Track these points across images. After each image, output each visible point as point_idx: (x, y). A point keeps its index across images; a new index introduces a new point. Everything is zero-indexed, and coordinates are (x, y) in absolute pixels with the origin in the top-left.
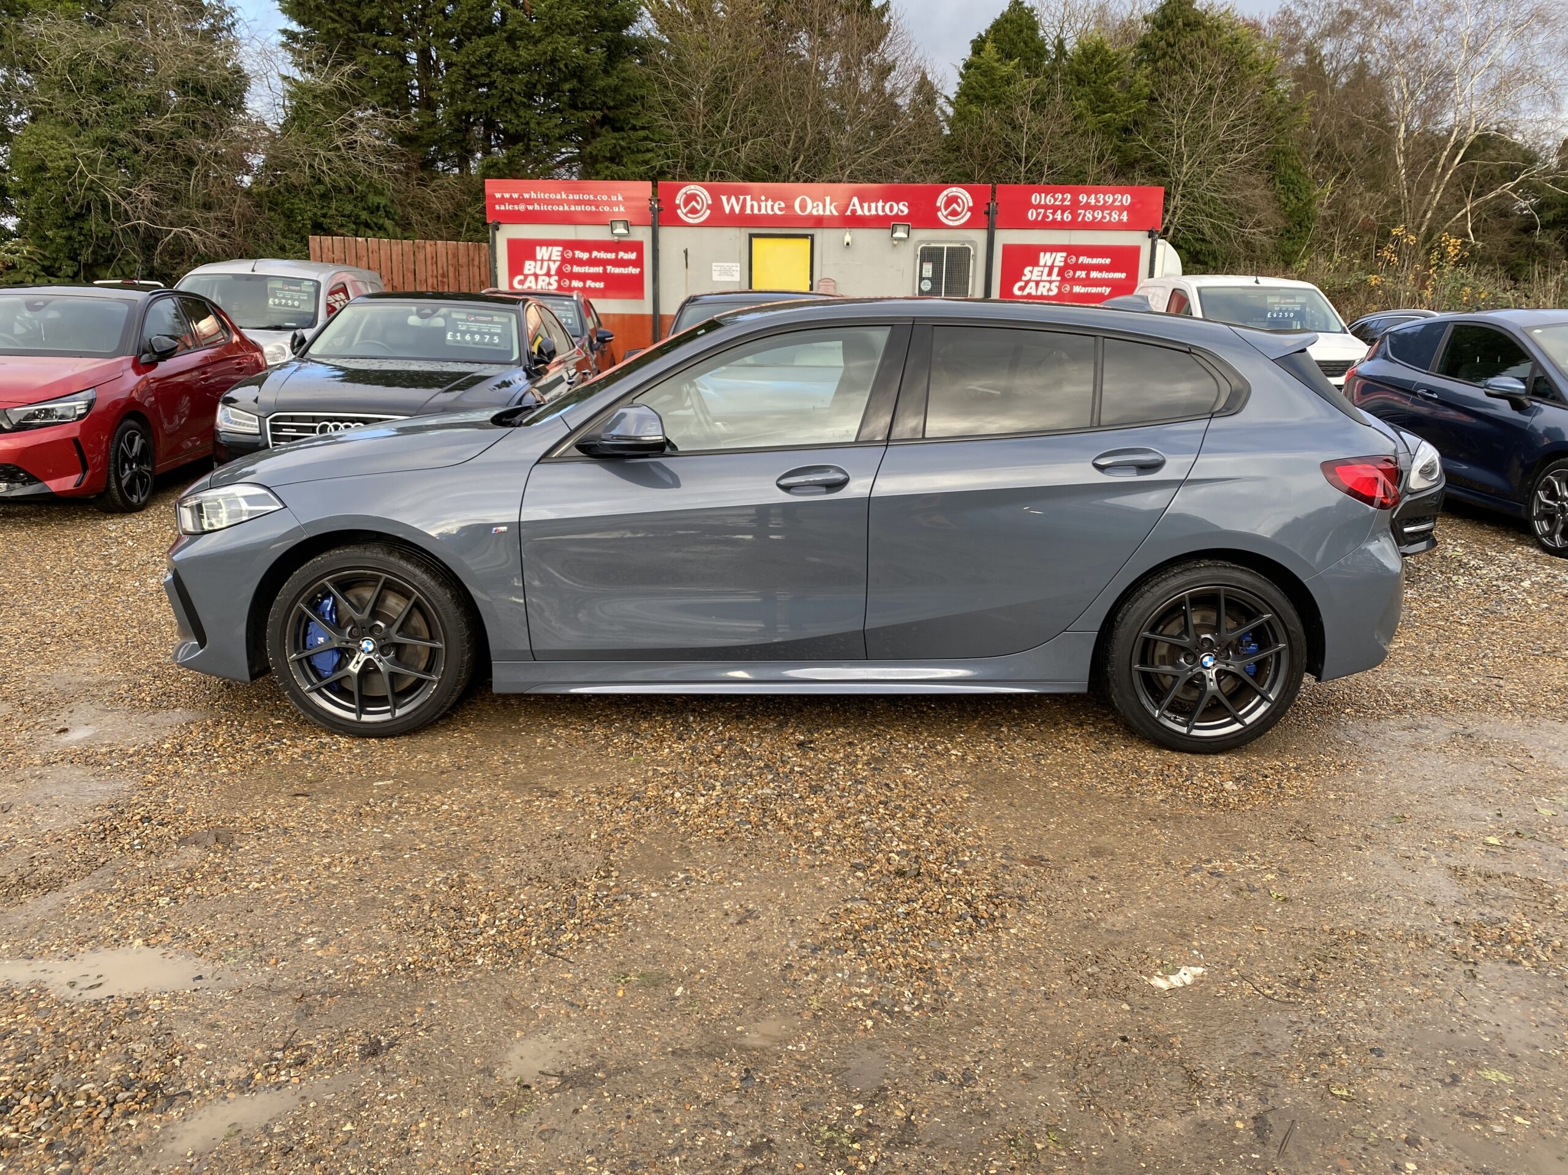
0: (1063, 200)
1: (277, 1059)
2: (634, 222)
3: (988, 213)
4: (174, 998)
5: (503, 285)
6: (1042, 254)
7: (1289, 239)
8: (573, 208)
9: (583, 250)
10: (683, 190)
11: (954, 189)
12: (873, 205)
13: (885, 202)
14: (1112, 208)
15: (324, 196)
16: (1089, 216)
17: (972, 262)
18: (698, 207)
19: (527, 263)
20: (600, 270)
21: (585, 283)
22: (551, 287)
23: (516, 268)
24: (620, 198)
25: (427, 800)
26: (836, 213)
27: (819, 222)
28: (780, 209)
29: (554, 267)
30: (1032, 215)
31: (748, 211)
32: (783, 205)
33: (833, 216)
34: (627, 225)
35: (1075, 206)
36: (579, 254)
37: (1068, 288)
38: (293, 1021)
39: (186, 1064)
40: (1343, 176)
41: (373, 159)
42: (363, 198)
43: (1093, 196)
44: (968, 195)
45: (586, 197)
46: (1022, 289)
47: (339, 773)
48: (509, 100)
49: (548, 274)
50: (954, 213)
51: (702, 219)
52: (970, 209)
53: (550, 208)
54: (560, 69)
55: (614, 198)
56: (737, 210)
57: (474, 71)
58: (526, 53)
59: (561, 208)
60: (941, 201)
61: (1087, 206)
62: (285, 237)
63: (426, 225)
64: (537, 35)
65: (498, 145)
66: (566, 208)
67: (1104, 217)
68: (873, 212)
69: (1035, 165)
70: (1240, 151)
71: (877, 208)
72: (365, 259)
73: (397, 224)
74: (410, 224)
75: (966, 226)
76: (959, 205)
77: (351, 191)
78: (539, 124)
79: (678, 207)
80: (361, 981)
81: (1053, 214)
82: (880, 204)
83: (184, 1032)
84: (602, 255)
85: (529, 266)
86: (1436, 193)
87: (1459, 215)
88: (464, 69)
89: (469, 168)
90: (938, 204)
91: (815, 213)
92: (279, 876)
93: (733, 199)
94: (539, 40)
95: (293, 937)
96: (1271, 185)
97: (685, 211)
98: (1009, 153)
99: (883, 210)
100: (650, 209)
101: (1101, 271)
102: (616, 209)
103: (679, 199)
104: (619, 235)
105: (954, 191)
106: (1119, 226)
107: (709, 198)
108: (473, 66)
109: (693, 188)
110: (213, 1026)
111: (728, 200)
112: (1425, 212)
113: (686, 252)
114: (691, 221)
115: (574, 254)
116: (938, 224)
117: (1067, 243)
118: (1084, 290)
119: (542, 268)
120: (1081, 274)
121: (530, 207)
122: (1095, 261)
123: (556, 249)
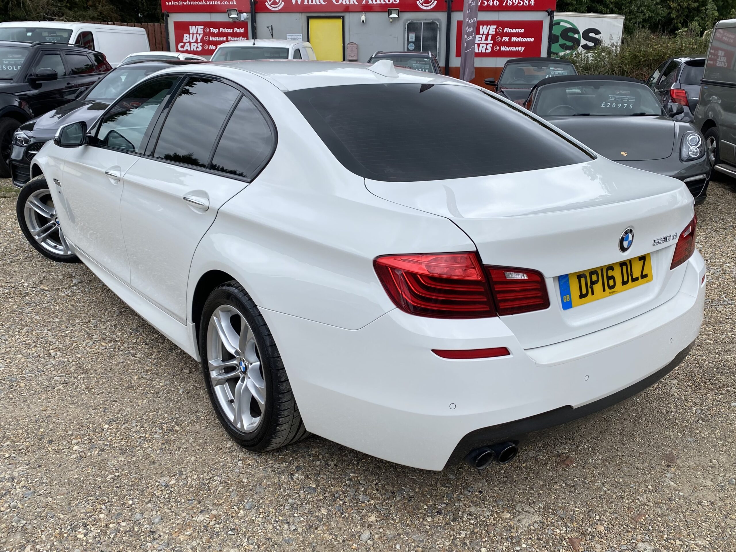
2: (241, 10)
3: (447, 2)
5: (173, 49)
6: (481, 27)
8: (208, 3)
9: (215, 27)
16: (510, 2)
17: (438, 32)
18: (278, 1)
19: (185, 35)
20: (224, 39)
21: (216, 47)
22: (198, 50)
23: (179, 39)
26: (356, 3)
27: (347, 8)
28: (324, 1)
29: (199, 38)
31: (306, 3)
33: (355, 5)
34: (238, 12)
36: (213, 30)
37: (498, 48)
49: (196, 42)
50: (427, 2)
51: (280, 8)
66: (204, 3)
67: (519, 3)
68: (378, 2)
75: (434, 10)
81: (487, 1)
84: (226, 30)
85: (186, 37)
91: (344, 3)
97: (270, 3)
99: (384, 1)
100: (250, 2)
101: (518, 37)
102: (231, 3)
104: (233, 18)
106: (529, 8)
113: (271, 27)
114: (273, 9)
115: (210, 30)
116: (419, 10)
117: (496, 19)
118: (507, 49)
119: (193, 39)
120: (506, 39)
121: (185, 3)
122: (514, 31)
123: (200, 27)
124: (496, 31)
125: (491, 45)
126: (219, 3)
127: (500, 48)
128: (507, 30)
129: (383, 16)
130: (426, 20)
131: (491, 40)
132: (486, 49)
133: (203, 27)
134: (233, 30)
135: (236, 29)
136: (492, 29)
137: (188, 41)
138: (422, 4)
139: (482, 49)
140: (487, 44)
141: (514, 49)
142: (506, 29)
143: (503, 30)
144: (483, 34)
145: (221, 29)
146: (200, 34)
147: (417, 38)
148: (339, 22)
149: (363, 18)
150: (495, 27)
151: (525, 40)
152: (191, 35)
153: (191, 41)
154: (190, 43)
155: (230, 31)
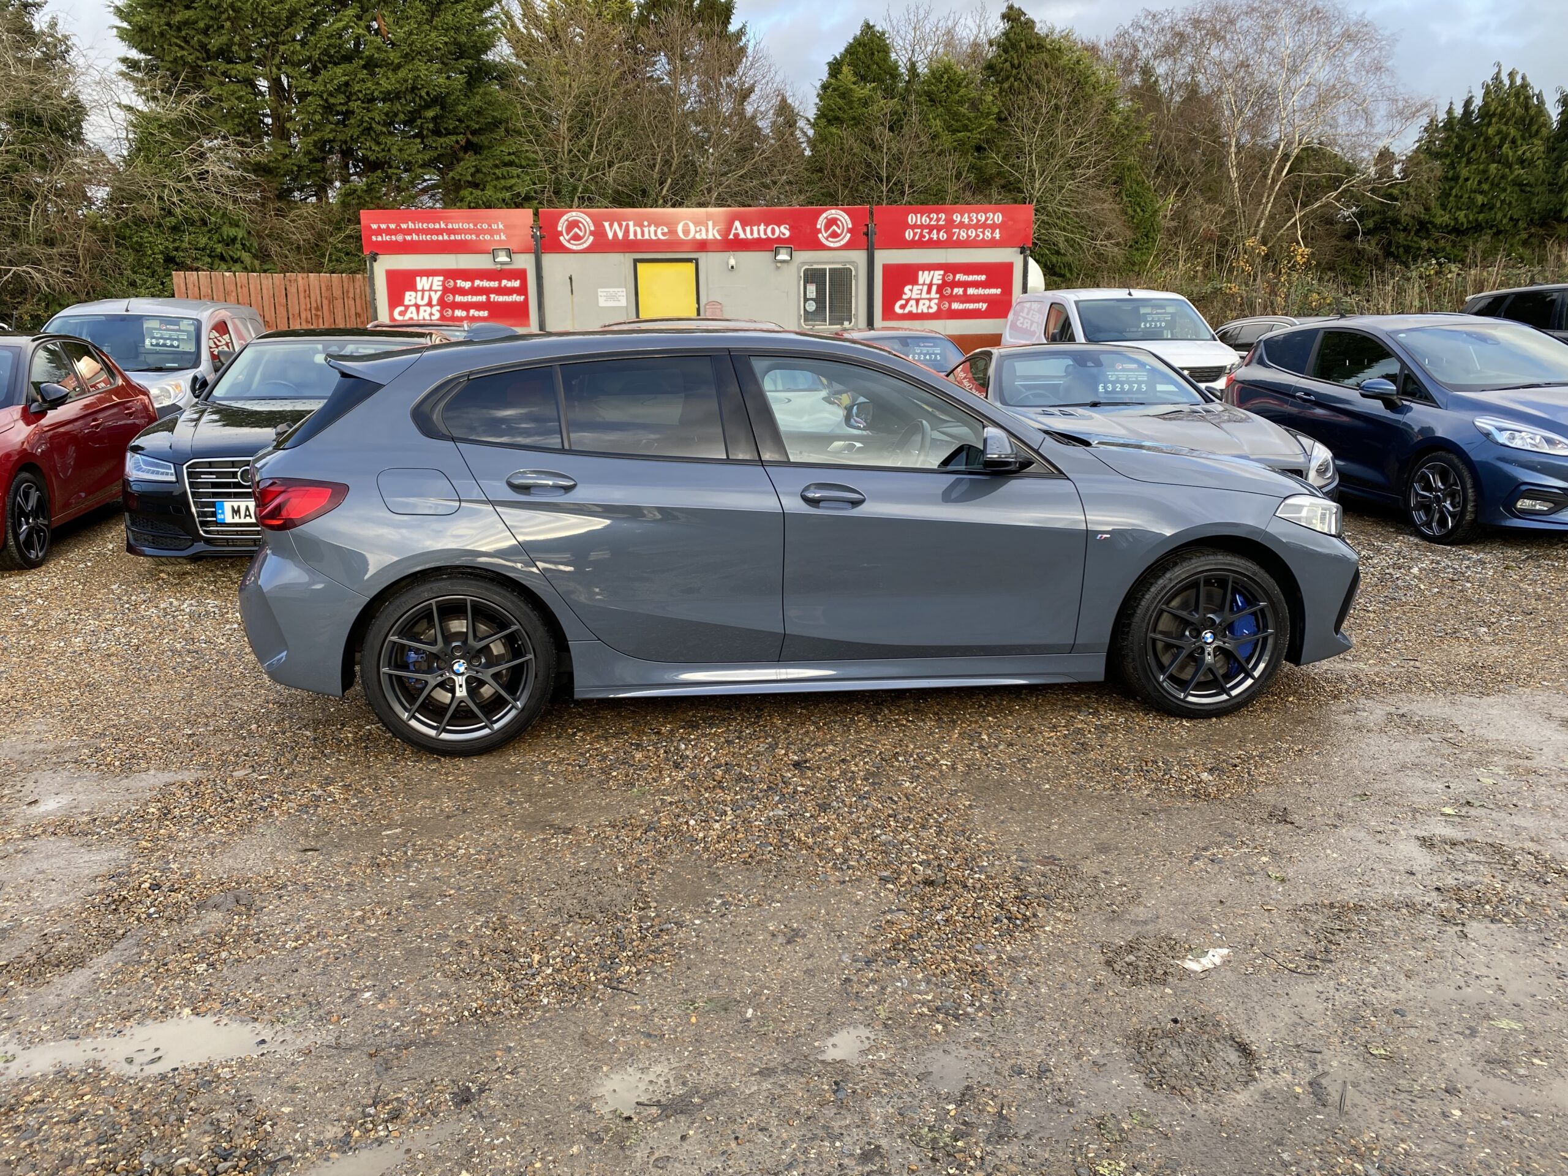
0: (938, 220)
1: (370, 1115)
2: (516, 249)
3: (867, 234)
4: (242, 1064)
5: (383, 317)
6: (920, 273)
7: (1137, 249)
8: (452, 237)
9: (465, 280)
10: (565, 217)
11: (833, 211)
12: (755, 228)
13: (767, 225)
14: (984, 226)
15: (175, 229)
16: (963, 235)
17: (853, 282)
18: (581, 234)
19: (408, 294)
20: (483, 298)
21: (468, 312)
22: (433, 318)
23: (396, 299)
24: (501, 226)
25: (441, 846)
26: (719, 237)
27: (703, 246)
28: (664, 234)
29: (435, 297)
30: (909, 235)
31: (632, 237)
32: (666, 230)
33: (716, 239)
34: (509, 253)
35: (950, 224)
36: (461, 283)
37: (947, 305)
38: (374, 1076)
39: (279, 1130)
40: (1182, 189)
41: (226, 190)
42: (218, 229)
43: (966, 215)
44: (846, 217)
45: (466, 226)
46: (903, 307)
47: (342, 825)
48: (370, 129)
49: (430, 304)
50: (835, 235)
51: (585, 246)
52: (849, 231)
53: (428, 237)
54: (421, 97)
55: (494, 227)
56: (620, 235)
57: (332, 100)
58: (387, 82)
59: (440, 238)
60: (821, 223)
61: (962, 225)
62: (135, 272)
63: (286, 257)
64: (396, 61)
65: (356, 173)
66: (446, 237)
67: (977, 236)
68: (756, 235)
69: (895, 184)
70: (1088, 167)
71: (759, 231)
72: (234, 294)
73: (255, 256)
74: (269, 255)
75: (847, 247)
76: (838, 226)
77: (205, 224)
78: (400, 150)
79: (561, 234)
80: (431, 1031)
81: (929, 233)
82: (762, 227)
83: (265, 1097)
84: (485, 284)
85: (409, 297)
86: (1268, 202)
87: (1289, 224)
88: (322, 98)
89: (327, 198)
90: (818, 226)
91: (698, 237)
92: (314, 933)
93: (616, 225)
94: (399, 67)
95: (348, 993)
96: (1118, 199)
97: (567, 238)
98: (871, 173)
99: (765, 233)
100: (533, 237)
101: (977, 288)
102: (497, 237)
103: (562, 226)
104: (502, 263)
105: (833, 213)
106: (992, 244)
107: (591, 224)
108: (331, 95)
109: (574, 215)
110: (293, 1089)
111: (611, 226)
112: (1259, 222)
113: (571, 278)
114: (574, 248)
115: (456, 284)
116: (820, 246)
117: (943, 261)
118: (961, 306)
119: (422, 298)
120: (959, 291)
121: (408, 238)
122: (971, 278)
123: (437, 279)
124: (943, 279)
125: (936, 301)
126: (474, 237)
127: (950, 306)
128: (960, 277)
129: (761, 258)
130: (833, 263)
131: (937, 292)
132: (929, 307)
133: (441, 278)
134: (500, 283)
135: (504, 282)
136: (937, 276)
137: (413, 302)
138: (827, 239)
139: (923, 308)
140: (930, 300)
141: (971, 306)
142: (958, 277)
143: (954, 277)
144: (924, 284)
145: (477, 283)
146: (436, 291)
147: (821, 292)
148: (691, 266)
149: (732, 262)
150: (942, 272)
151: (987, 291)
152: (420, 294)
153: (420, 302)
154: (417, 307)
155: (494, 284)
